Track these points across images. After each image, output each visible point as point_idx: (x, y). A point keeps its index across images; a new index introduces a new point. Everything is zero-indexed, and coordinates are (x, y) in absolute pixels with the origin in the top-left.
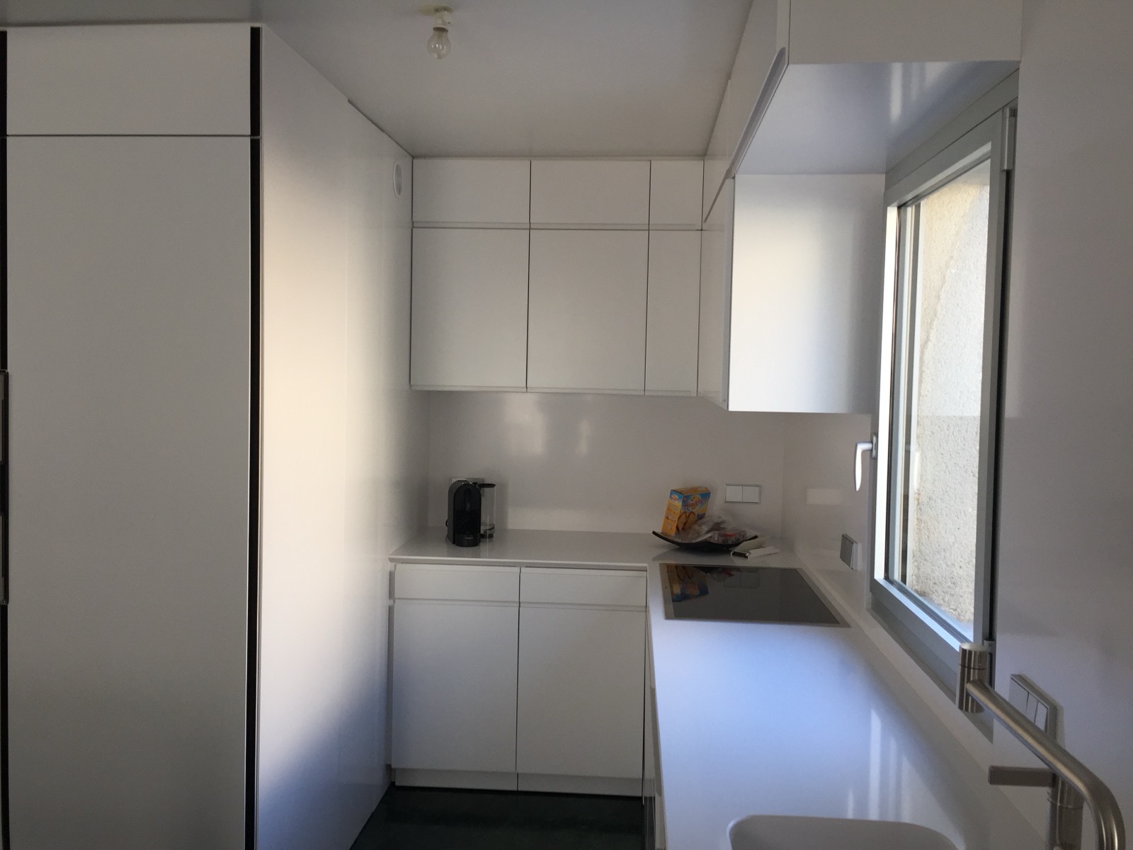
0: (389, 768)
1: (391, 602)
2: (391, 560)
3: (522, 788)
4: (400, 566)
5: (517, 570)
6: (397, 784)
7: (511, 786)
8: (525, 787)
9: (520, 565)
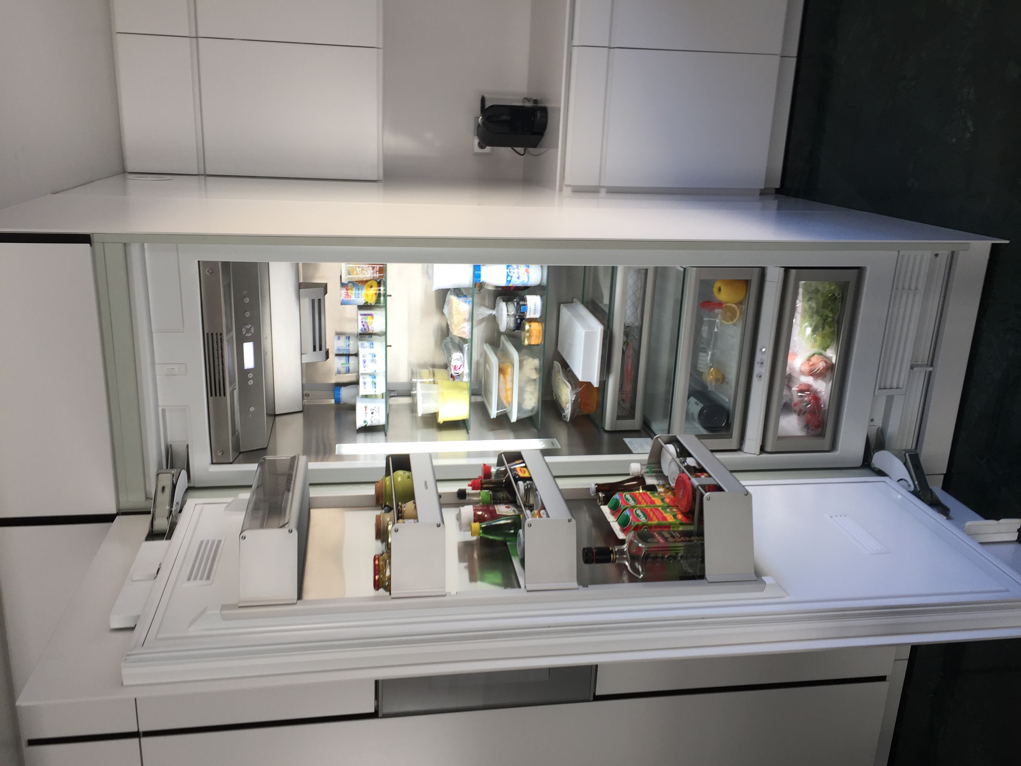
0: (763, 193)
1: (603, 191)
2: (561, 190)
3: (794, 52)
4: (567, 181)
5: (575, 50)
6: (778, 186)
7: (792, 63)
8: (794, 51)
9: (570, 46)
